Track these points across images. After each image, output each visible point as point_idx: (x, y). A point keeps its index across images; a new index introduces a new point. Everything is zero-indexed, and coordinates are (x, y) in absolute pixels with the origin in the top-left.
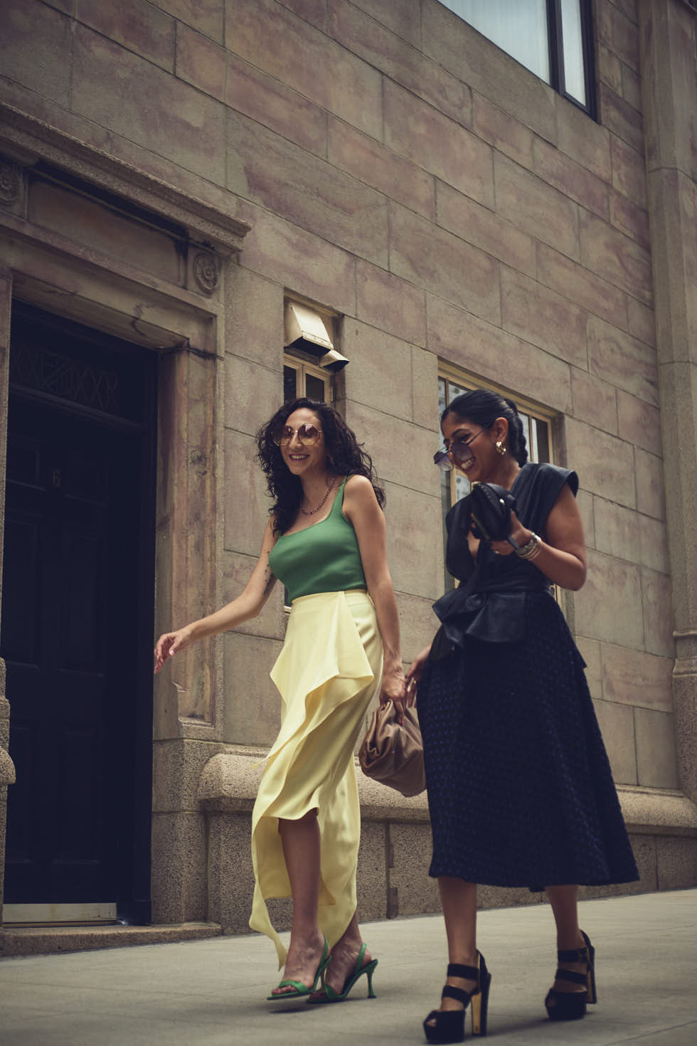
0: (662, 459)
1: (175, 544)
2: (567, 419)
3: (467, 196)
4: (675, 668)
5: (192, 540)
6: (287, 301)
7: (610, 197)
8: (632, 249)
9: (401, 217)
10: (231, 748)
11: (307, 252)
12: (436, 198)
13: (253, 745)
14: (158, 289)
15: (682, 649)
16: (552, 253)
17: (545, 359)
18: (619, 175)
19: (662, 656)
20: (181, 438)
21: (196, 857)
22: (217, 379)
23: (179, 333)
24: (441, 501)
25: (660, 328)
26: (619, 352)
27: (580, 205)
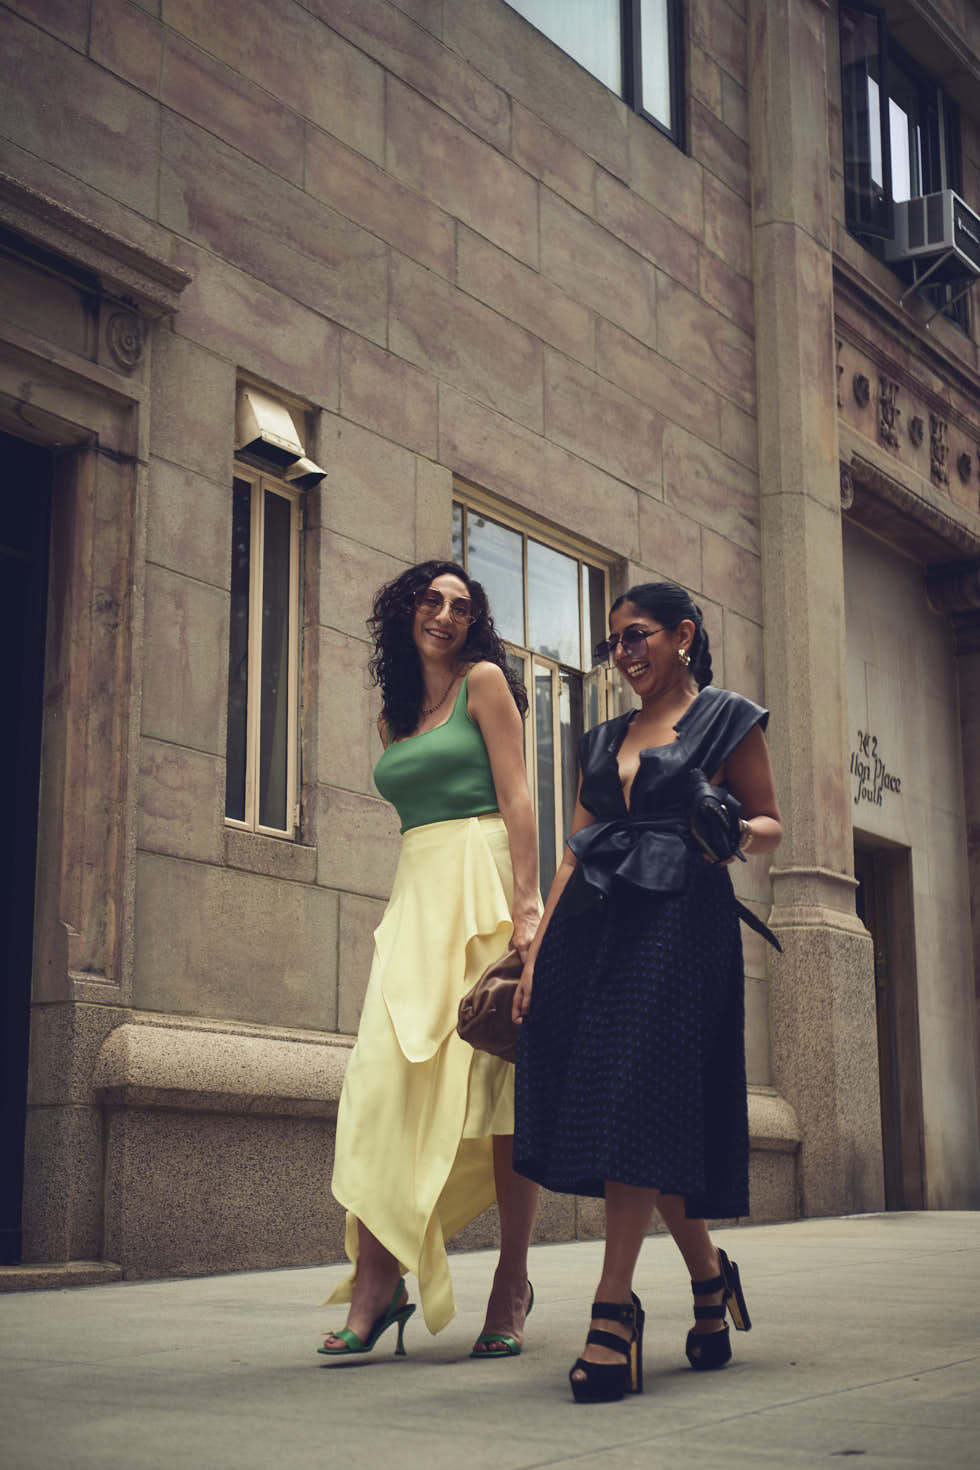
0: (761, 627)
1: (70, 725)
2: (632, 567)
3: (500, 249)
4: (770, 919)
5: (94, 720)
6: (240, 386)
7: (701, 260)
8: (729, 333)
9: (407, 274)
10: (143, 1017)
11: (271, 318)
12: (456, 251)
13: (174, 1012)
14: (54, 360)
15: (781, 892)
16: (617, 334)
17: (605, 483)
18: (714, 227)
19: (753, 901)
20: (83, 575)
21: (88, 1168)
22: (137, 493)
23: (85, 426)
25: (764, 444)
26: (706, 475)
27: (659, 269)
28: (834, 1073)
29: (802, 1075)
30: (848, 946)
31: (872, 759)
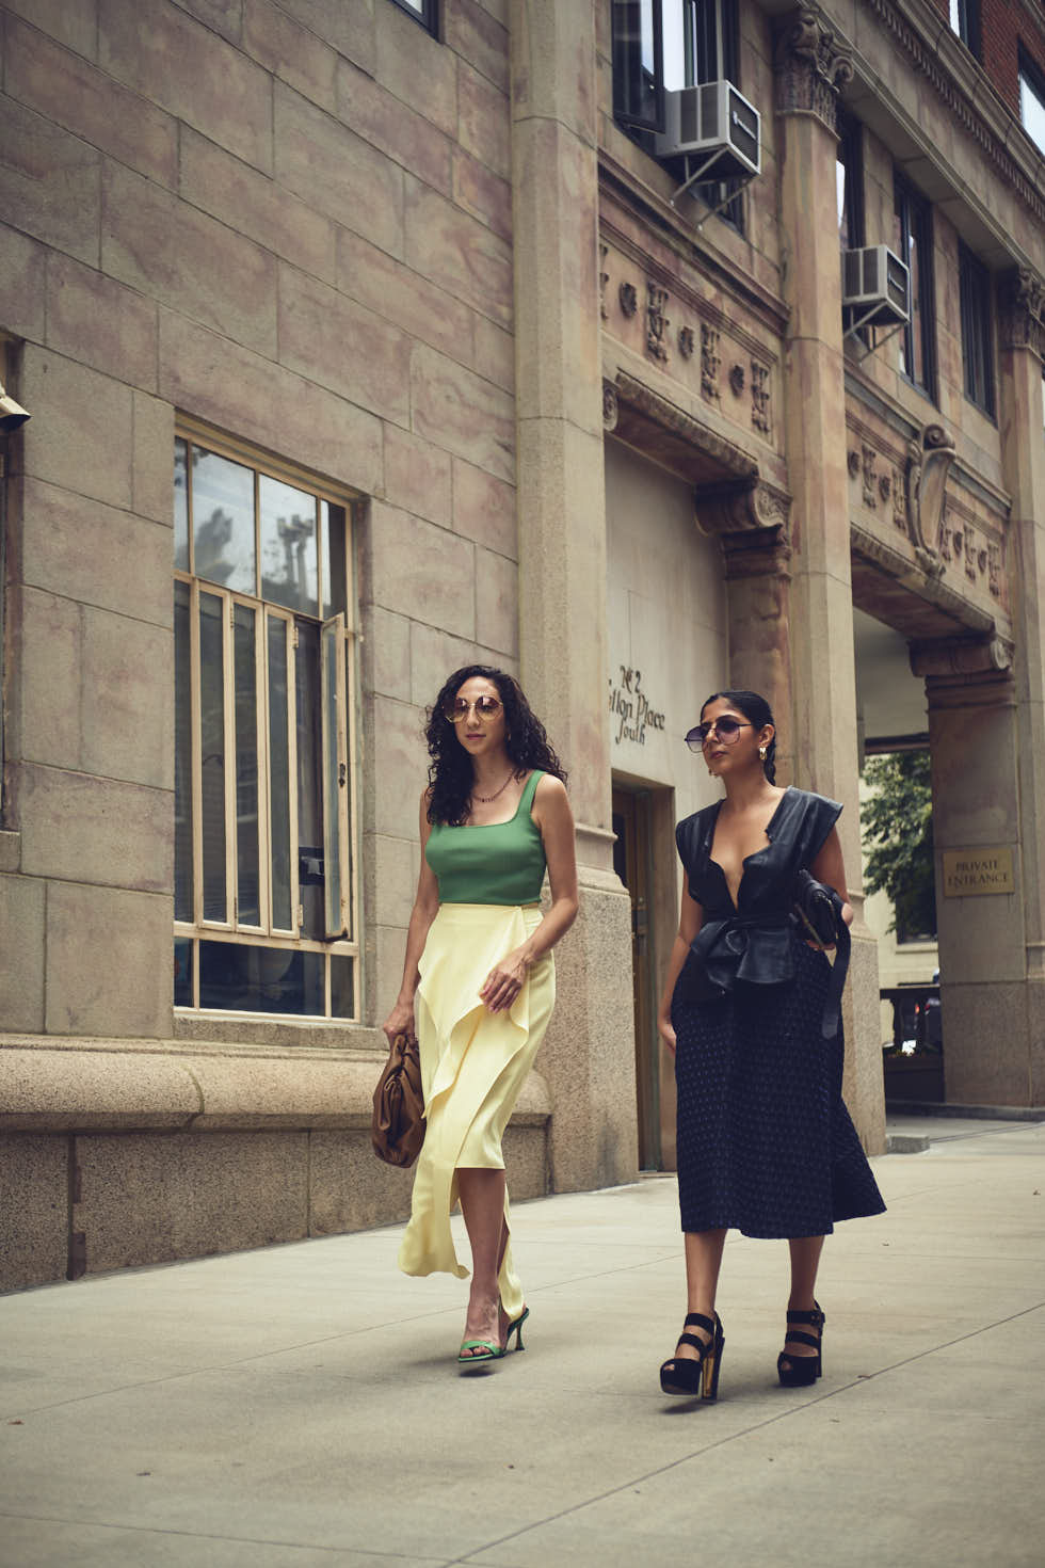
2: (375, 505)
3: (227, 152)
7: (454, 159)
8: (485, 241)
12: (179, 155)
16: (361, 246)
17: (345, 412)
18: (468, 123)
24: (173, 635)
25: (521, 364)
26: (457, 398)
27: (407, 171)
28: (587, 1041)
29: (553, 1044)
30: (604, 906)
31: (635, 695)
